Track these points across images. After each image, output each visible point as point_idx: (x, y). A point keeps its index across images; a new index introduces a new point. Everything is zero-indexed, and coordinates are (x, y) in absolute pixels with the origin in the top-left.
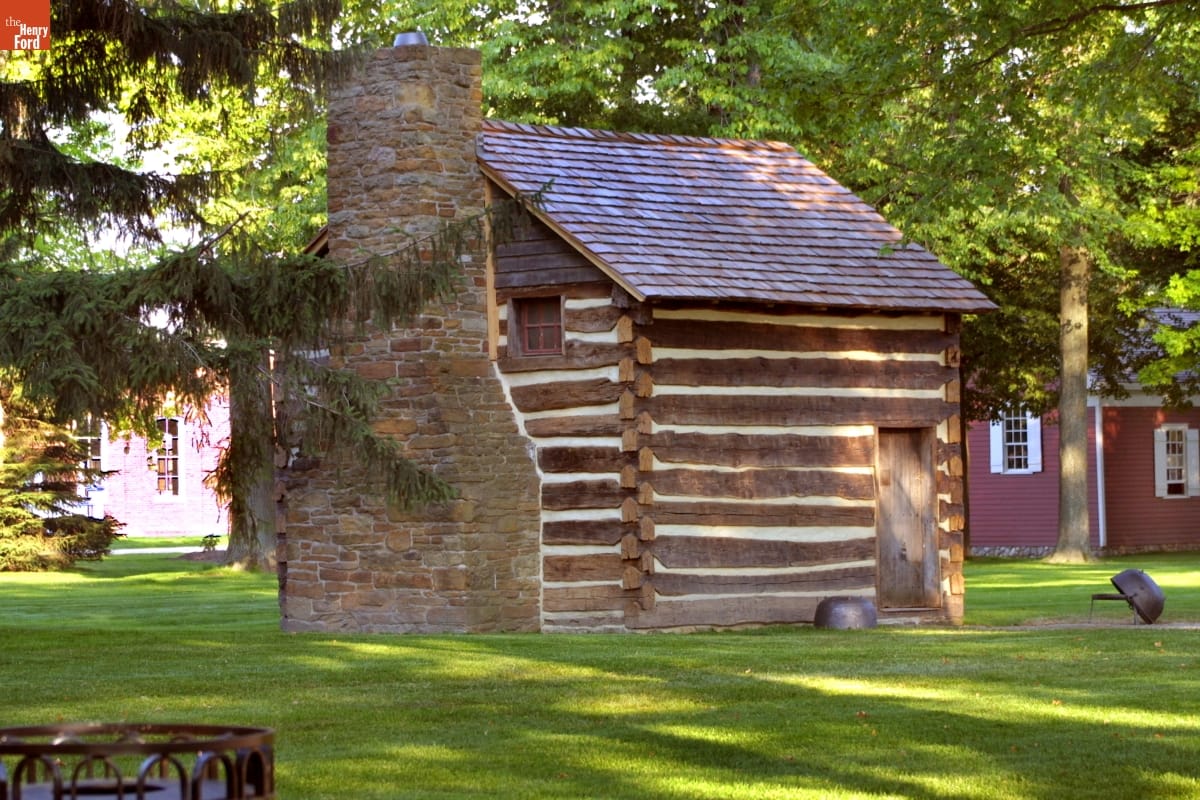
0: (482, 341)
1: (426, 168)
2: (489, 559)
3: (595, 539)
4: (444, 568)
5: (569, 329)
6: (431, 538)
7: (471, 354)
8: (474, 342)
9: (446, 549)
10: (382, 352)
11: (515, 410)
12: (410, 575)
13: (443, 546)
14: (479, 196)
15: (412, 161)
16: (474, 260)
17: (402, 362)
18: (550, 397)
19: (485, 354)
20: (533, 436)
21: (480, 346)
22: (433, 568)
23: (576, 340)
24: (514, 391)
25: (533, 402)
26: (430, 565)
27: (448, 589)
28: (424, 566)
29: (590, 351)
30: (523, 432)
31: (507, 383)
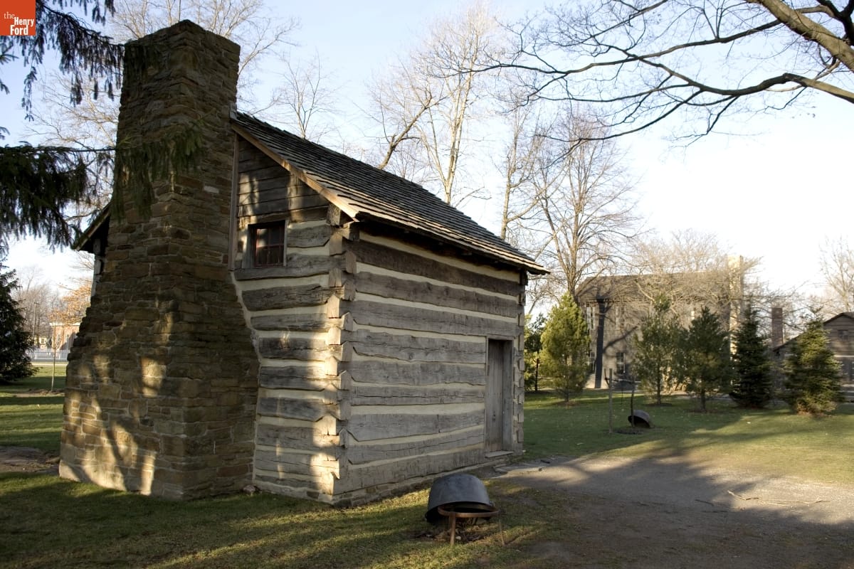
0: (223, 254)
1: (185, 114)
2: (210, 428)
3: (301, 414)
4: (170, 435)
5: (289, 246)
6: (161, 408)
7: (213, 263)
8: (216, 255)
9: (172, 418)
10: (142, 256)
11: (245, 309)
12: (145, 437)
13: (170, 416)
14: (229, 147)
15: (176, 107)
16: (221, 193)
17: (155, 263)
18: (271, 299)
19: (225, 265)
20: (256, 328)
21: (221, 258)
22: (162, 434)
23: (295, 254)
24: (244, 293)
25: (259, 303)
26: (159, 431)
27: (171, 454)
28: (155, 432)
29: (306, 262)
30: (249, 325)
31: (240, 288)
